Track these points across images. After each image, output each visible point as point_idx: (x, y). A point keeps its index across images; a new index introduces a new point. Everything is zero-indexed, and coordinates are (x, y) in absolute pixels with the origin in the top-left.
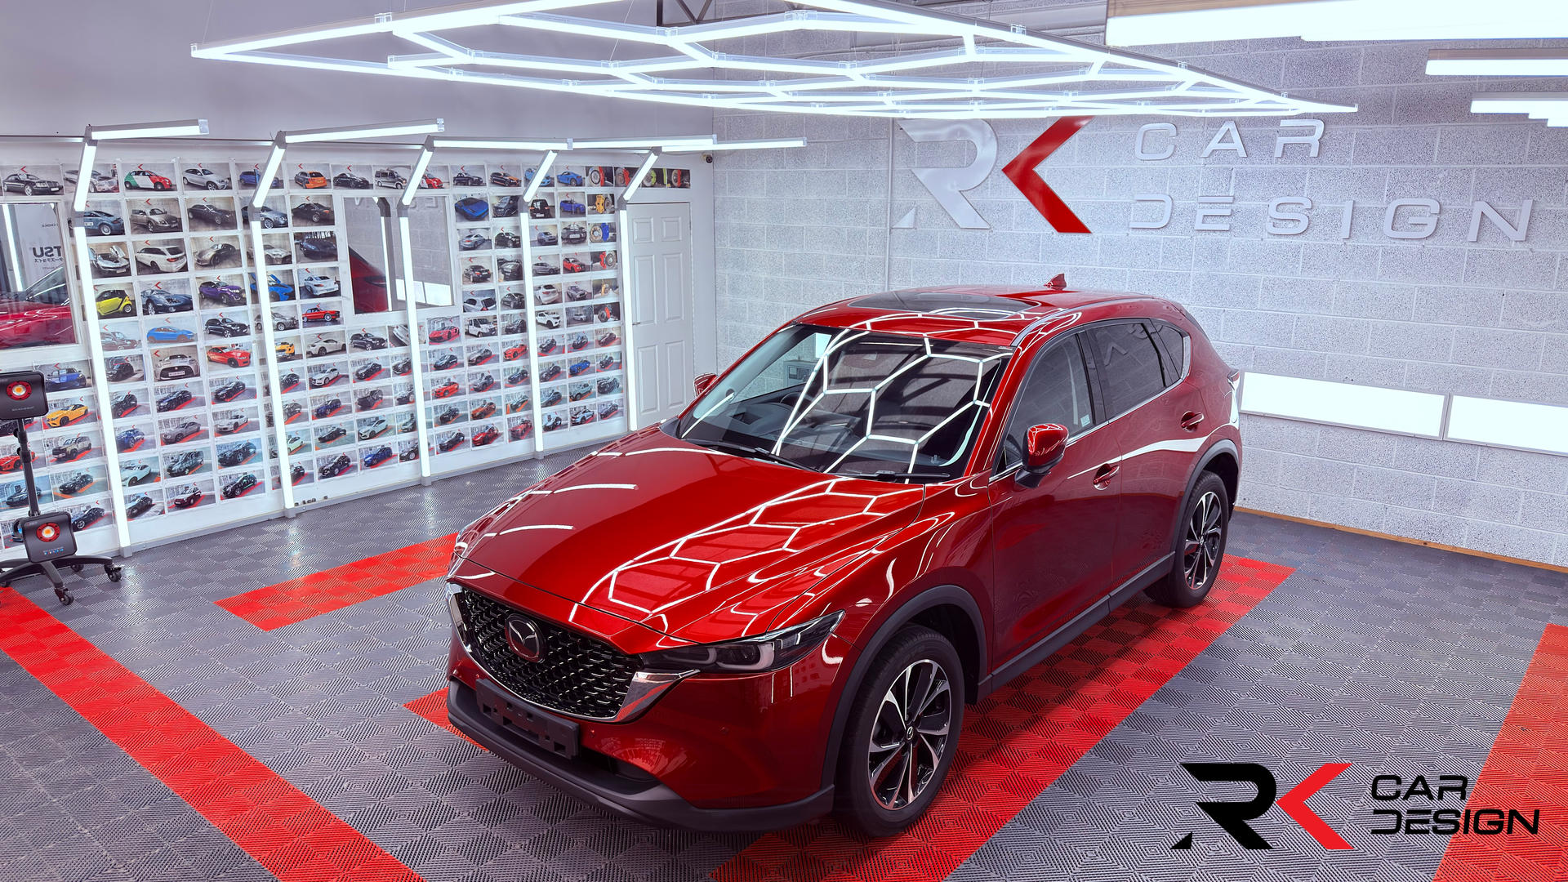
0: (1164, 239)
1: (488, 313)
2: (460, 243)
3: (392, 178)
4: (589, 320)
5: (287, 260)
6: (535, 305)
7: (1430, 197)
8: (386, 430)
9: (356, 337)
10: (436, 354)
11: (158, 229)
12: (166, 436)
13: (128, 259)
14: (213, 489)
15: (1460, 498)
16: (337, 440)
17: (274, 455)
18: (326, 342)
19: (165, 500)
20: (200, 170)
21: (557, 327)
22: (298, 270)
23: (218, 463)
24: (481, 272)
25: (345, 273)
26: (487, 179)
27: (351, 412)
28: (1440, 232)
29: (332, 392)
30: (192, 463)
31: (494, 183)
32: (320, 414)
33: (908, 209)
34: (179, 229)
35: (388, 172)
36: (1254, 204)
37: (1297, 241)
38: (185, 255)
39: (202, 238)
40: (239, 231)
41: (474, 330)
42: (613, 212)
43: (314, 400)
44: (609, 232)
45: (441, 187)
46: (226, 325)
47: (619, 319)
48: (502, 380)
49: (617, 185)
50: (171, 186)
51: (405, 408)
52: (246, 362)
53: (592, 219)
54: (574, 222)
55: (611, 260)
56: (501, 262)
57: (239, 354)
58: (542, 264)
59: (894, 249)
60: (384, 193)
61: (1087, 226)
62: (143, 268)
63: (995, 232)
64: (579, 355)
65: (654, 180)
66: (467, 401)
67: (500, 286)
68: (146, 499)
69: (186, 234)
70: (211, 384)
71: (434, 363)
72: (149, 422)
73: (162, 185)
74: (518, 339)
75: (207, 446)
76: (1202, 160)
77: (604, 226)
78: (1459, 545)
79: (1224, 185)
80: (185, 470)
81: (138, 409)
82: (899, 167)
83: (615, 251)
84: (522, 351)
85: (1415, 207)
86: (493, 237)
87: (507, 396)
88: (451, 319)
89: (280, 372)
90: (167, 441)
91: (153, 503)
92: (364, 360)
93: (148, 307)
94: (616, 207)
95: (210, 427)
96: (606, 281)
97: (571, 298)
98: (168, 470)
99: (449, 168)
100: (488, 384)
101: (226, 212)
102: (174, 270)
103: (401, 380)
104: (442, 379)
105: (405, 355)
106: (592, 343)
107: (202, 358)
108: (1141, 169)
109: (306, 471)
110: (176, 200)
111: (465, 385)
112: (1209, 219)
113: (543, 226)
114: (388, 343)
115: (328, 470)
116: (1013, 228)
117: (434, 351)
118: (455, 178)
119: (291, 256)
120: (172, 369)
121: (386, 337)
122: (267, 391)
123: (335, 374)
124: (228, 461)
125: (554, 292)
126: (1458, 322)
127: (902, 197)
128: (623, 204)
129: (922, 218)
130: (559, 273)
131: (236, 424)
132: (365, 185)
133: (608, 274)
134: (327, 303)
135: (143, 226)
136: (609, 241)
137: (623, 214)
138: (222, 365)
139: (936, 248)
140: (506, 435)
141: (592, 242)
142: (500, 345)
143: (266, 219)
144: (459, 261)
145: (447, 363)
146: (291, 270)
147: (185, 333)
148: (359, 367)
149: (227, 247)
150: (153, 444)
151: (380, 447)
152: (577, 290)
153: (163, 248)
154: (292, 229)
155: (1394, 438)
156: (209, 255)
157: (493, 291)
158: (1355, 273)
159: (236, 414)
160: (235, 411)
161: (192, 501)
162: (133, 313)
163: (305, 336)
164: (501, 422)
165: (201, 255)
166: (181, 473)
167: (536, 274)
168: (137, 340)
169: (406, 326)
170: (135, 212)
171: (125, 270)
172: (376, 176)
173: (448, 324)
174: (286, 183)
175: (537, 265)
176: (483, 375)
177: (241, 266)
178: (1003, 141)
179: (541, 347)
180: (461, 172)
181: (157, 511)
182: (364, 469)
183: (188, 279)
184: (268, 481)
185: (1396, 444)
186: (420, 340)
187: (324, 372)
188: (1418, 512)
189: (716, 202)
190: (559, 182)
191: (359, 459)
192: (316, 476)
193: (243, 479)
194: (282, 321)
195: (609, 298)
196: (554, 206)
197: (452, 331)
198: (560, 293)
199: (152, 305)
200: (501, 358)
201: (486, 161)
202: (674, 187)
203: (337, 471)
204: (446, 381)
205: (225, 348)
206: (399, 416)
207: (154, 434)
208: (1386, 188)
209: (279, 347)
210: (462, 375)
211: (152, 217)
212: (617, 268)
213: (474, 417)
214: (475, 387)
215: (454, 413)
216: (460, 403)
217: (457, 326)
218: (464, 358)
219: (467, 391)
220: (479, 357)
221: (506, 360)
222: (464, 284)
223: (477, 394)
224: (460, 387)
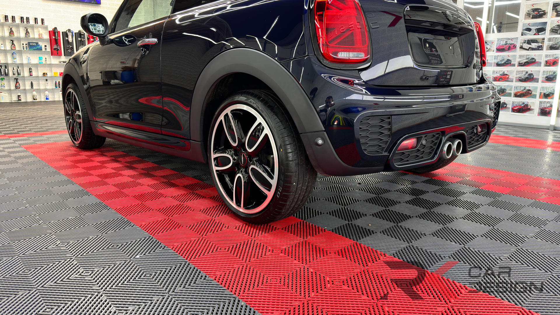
1: (539, 37)
10: (499, 58)
24: (539, 12)
41: (526, 46)
48: (541, 77)
56: (556, 5)
66: (514, 86)
67: (551, 20)
71: (497, 62)
87: (543, 88)
88: (512, 39)
100: (530, 78)
104: (500, 71)
111: (513, 76)
117: (499, 56)
140: (537, 110)
142: (544, 56)
145: (505, 63)
157: (545, 23)
164: (534, 102)
173: (509, 42)
176: (527, 72)
197: (512, 46)
200: (543, 64)
204: (502, 73)
210: (514, 71)
213: (516, 95)
214: (520, 79)
215: (503, 91)
216: (508, 86)
217: (515, 43)
218: (516, 62)
219: (514, 80)
220: (527, 62)
221: (546, 65)
222: (525, 19)
223: (521, 83)
224: (510, 77)
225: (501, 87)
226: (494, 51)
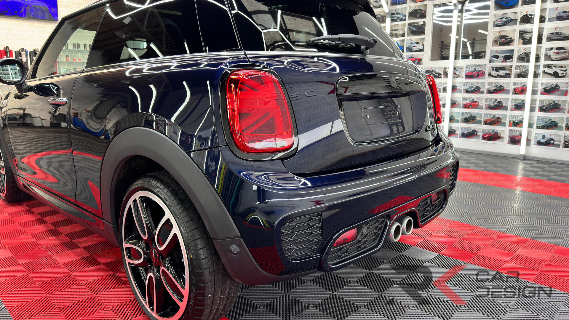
1: (507, 64)
2: (495, 22)
5: (403, 35)
10: (468, 84)
21: (565, 76)
22: (407, 40)
24: (506, 39)
25: (428, 41)
41: (494, 73)
48: (510, 105)
56: (522, 33)
58: (557, 33)
66: (483, 113)
67: (518, 47)
71: (466, 89)
84: (523, 90)
86: (518, 18)
87: (512, 116)
88: (480, 66)
100: (499, 106)
104: (469, 98)
111: (483, 103)
114: (443, 76)
119: (405, 33)
121: (442, 72)
134: (417, 55)
140: (507, 139)
142: (512, 84)
145: (474, 90)
146: (404, 40)
154: (407, 22)
157: (512, 51)
164: (505, 131)
173: (478, 69)
176: (496, 100)
179: (544, 88)
197: (481, 73)
200: (511, 92)
204: (471, 100)
210: (483, 98)
213: (486, 123)
214: (490, 106)
215: (474, 118)
216: (478, 113)
217: (484, 70)
218: (485, 89)
219: (484, 107)
220: (495, 89)
221: (514, 93)
222: (492, 46)
223: (490, 110)
224: (479, 104)
225: (471, 114)
226: (463, 78)
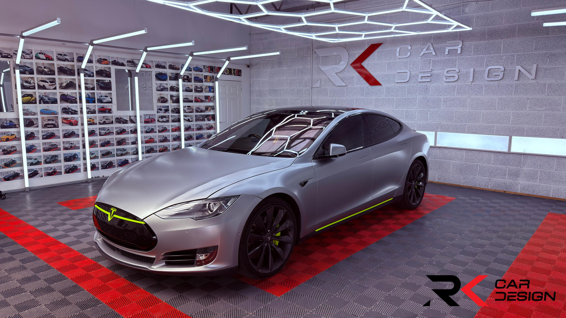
0: (408, 86)
1: (167, 114)
2: (156, 88)
3: (133, 64)
4: (203, 120)
6: (184, 112)
7: (501, 65)
8: (127, 154)
9: (117, 119)
10: (146, 127)
11: (46, 74)
12: (45, 148)
13: (34, 83)
14: (61, 170)
15: (516, 174)
16: (108, 155)
17: (85, 159)
18: (106, 119)
19: (43, 172)
20: (62, 54)
21: (192, 121)
22: (97, 93)
23: (63, 160)
24: (164, 99)
25: (114, 95)
26: (167, 67)
27: (114, 146)
28: (505, 77)
29: (107, 137)
30: (54, 159)
31: (170, 68)
32: (102, 145)
33: (318, 81)
34: (54, 74)
35: (131, 61)
36: (439, 72)
37: (454, 84)
38: (56, 84)
39: (62, 78)
40: (76, 77)
41: (161, 120)
42: (213, 82)
43: (100, 140)
44: (212, 89)
45: (150, 68)
46: (69, 110)
47: (215, 121)
48: (171, 139)
49: (215, 73)
50: (52, 59)
51: (134, 146)
52: (75, 124)
53: (205, 84)
54: (199, 84)
55: (212, 99)
56: (172, 96)
57: (74, 121)
58: (187, 98)
59: (313, 95)
60: (130, 68)
61: (381, 83)
62: (40, 87)
63: (348, 87)
64: (199, 132)
65: (228, 72)
66: (158, 145)
67: (171, 105)
68: (36, 171)
69: (56, 76)
70: (63, 131)
71: (145, 130)
72: (38, 142)
73: (48, 58)
74: (176, 124)
75: (60, 153)
76: (420, 57)
77: (209, 87)
78: (517, 192)
79: (428, 66)
80: (51, 162)
81: (35, 138)
82: (314, 66)
83: (214, 96)
84: (178, 129)
85: (495, 69)
86: (169, 87)
87: (172, 145)
88: (152, 115)
89: (88, 129)
90: (45, 150)
91: (39, 172)
92: (120, 127)
93: (41, 101)
94: (214, 80)
95: (62, 146)
96: (210, 106)
97: (197, 111)
98: (45, 161)
99: (154, 61)
100: (165, 140)
101: (71, 70)
102: (51, 89)
103: (133, 135)
104: (148, 136)
105: (135, 127)
106: (204, 128)
107: (60, 121)
108: (399, 62)
109: (96, 166)
110: (54, 64)
111: (157, 139)
112: (423, 78)
113: (188, 85)
114: (129, 122)
115: (104, 166)
116: (355, 85)
117: (146, 126)
118: (156, 65)
119: (94, 88)
120: (49, 124)
121: (128, 119)
122: (83, 135)
123: (109, 131)
124: (68, 159)
125: (191, 109)
126: (513, 110)
127: (316, 76)
128: (217, 79)
129: (323, 83)
130: (193, 102)
131: (71, 147)
132: (123, 65)
133: (211, 104)
134: (107, 106)
135: (40, 72)
136: (211, 92)
137: (217, 83)
138: (66, 124)
139: (328, 94)
141: (205, 92)
142: (170, 126)
143: (86, 73)
144: (156, 95)
145: (150, 131)
147: (54, 112)
148: (118, 130)
149: (71, 82)
150: (40, 151)
151: (124, 159)
152: (199, 109)
153: (47, 80)
154: (95, 78)
155: (492, 153)
156: (64, 84)
157: (168, 106)
158: (475, 94)
159: (71, 142)
160: (71, 141)
161: (53, 173)
162: (35, 103)
163: (98, 117)
165: (62, 84)
166: (50, 163)
167: (184, 101)
168: (36, 113)
169: (136, 116)
170: (38, 67)
171: (33, 87)
172: (127, 62)
173: (151, 117)
174: (94, 62)
175: (185, 98)
176: (163, 136)
177: (76, 89)
178: (351, 55)
179: (185, 128)
180: (158, 63)
181: (40, 176)
182: (118, 167)
183: (56, 92)
184: (82, 168)
185: (492, 155)
186: (140, 122)
187: (105, 130)
188: (502, 180)
189: (251, 82)
190: (194, 70)
191: (116, 163)
192: (100, 168)
193: (73, 167)
194: (90, 110)
195: (211, 113)
196: (191, 78)
197: (153, 120)
198: (193, 109)
199: (43, 100)
200: (170, 131)
201: (167, 60)
202: (236, 75)
203: (108, 167)
204: (150, 137)
205: (68, 118)
206: (132, 149)
207: (40, 147)
208: (485, 63)
209: (89, 120)
210: (156, 136)
211: (44, 69)
212: (214, 102)
213: (160, 151)
214: (161, 140)
215: (153, 149)
216: (154, 146)
217: (154, 118)
218: (157, 130)
219: (157, 142)
220: (162, 130)
221: (172, 132)
222: (157, 103)
223: (161, 143)
224: (155, 140)
225: (151, 147)
226: (142, 123)
